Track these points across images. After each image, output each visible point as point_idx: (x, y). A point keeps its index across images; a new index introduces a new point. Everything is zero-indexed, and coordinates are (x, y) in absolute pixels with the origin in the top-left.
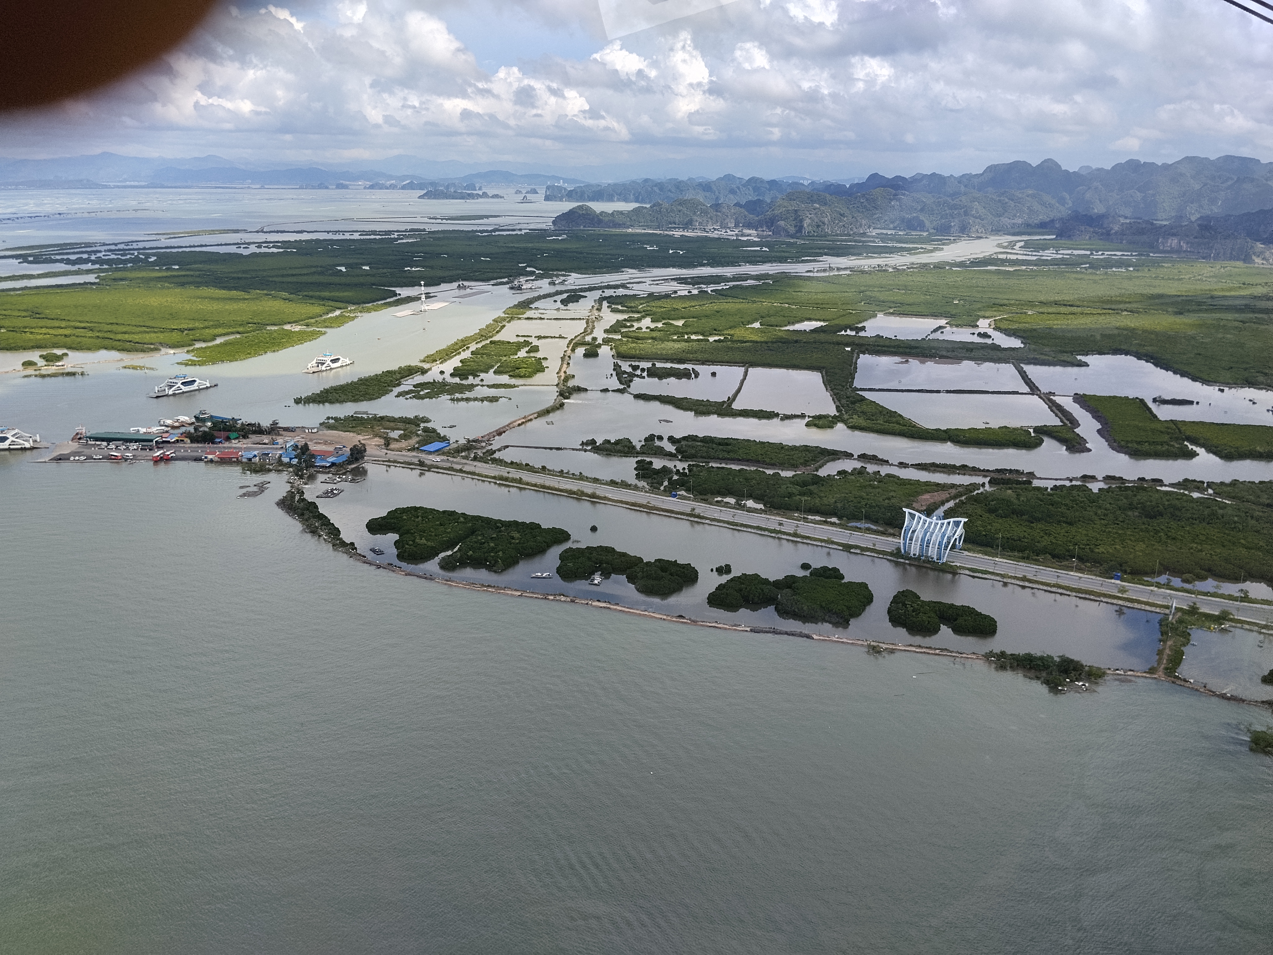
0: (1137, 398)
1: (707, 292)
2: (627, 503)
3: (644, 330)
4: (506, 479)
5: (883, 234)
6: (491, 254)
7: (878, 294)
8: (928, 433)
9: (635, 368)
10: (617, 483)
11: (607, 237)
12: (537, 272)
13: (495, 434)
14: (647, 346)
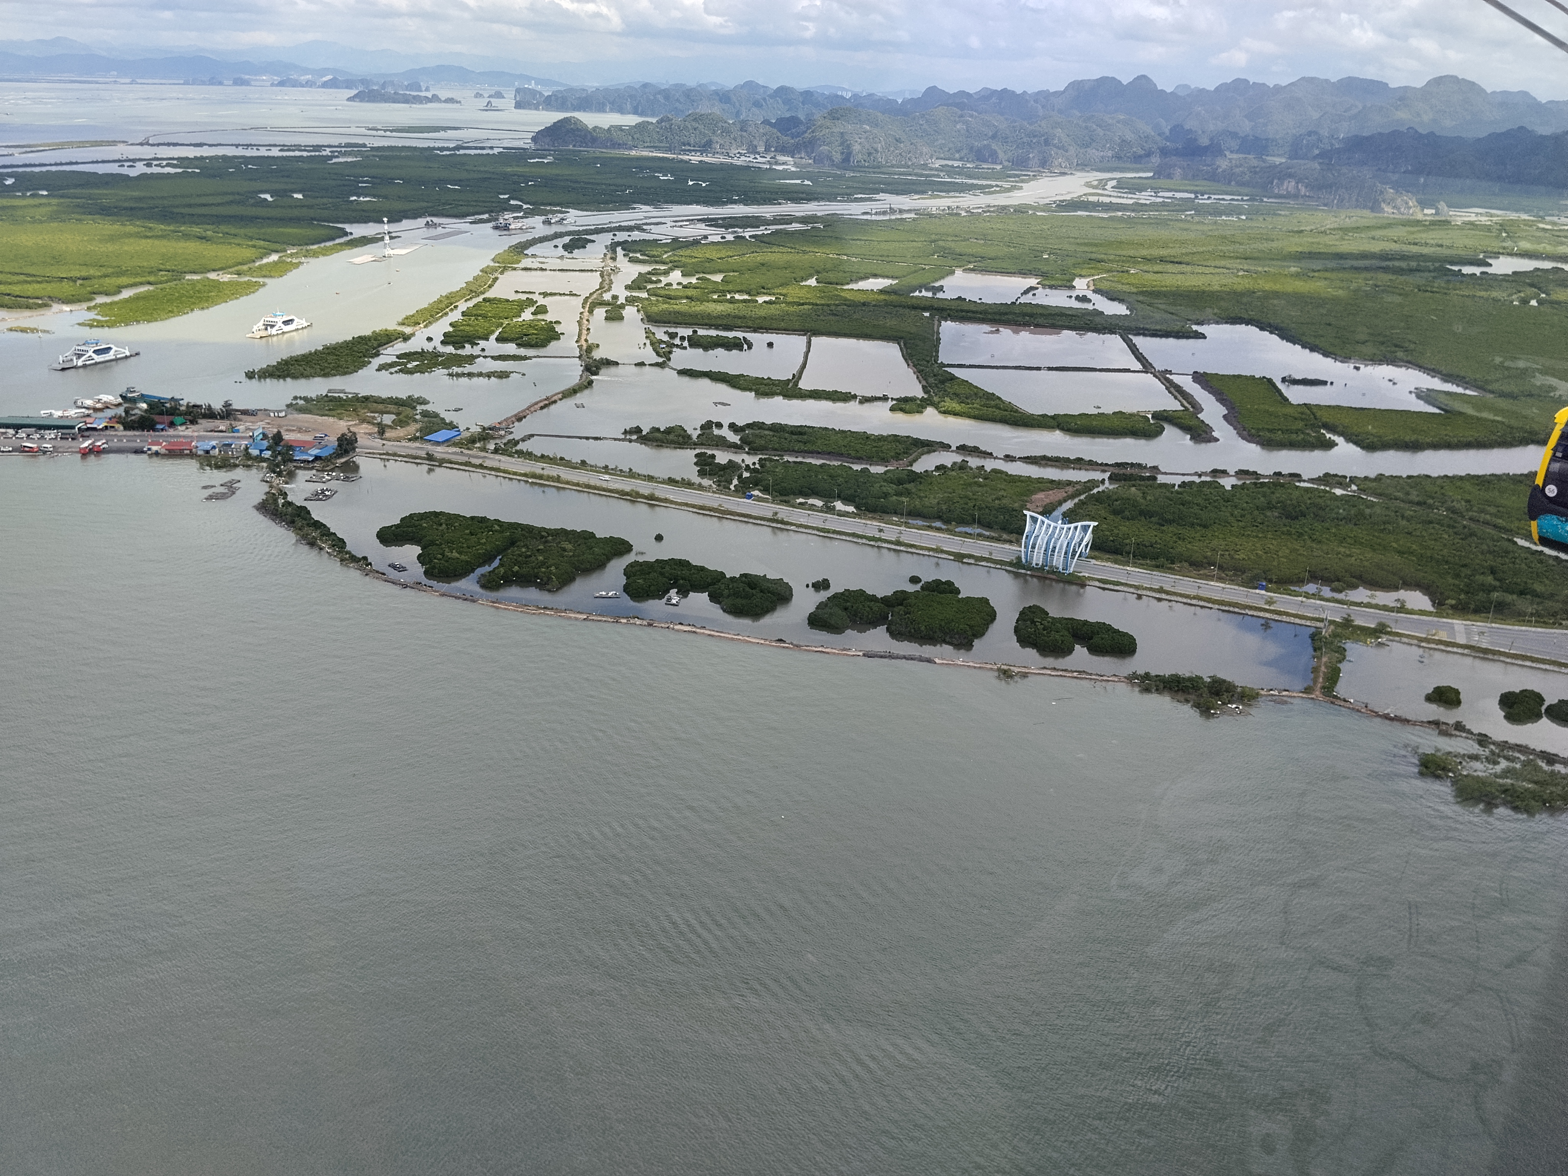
0: (1264, 377)
1: (744, 237)
2: (694, 506)
3: (675, 286)
4: (541, 477)
5: (948, 166)
6: (460, 180)
7: (953, 245)
8: (1034, 419)
9: (673, 336)
10: (677, 482)
11: (607, 162)
12: (525, 206)
13: (514, 419)
14: (683, 306)
